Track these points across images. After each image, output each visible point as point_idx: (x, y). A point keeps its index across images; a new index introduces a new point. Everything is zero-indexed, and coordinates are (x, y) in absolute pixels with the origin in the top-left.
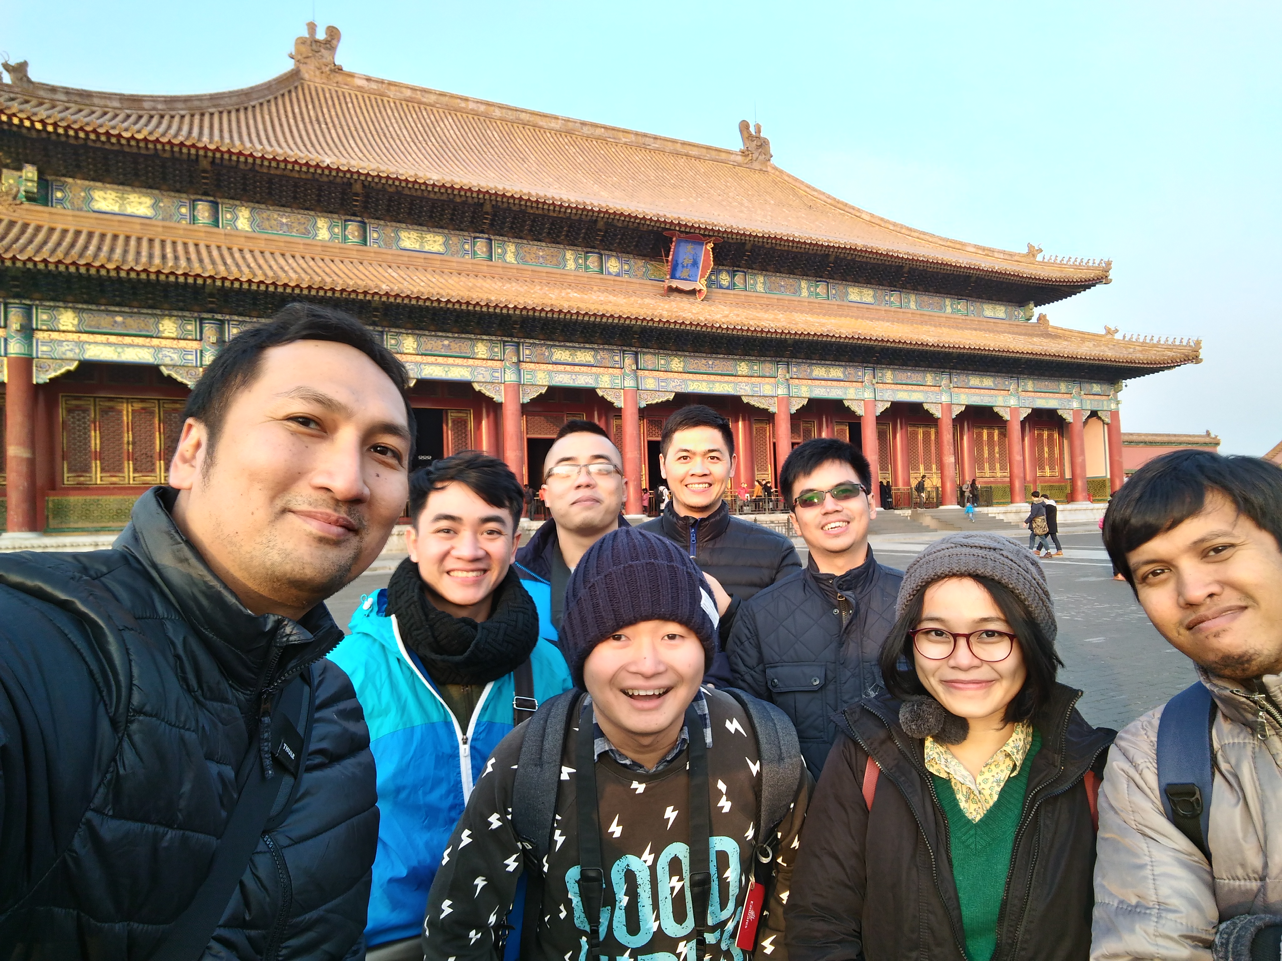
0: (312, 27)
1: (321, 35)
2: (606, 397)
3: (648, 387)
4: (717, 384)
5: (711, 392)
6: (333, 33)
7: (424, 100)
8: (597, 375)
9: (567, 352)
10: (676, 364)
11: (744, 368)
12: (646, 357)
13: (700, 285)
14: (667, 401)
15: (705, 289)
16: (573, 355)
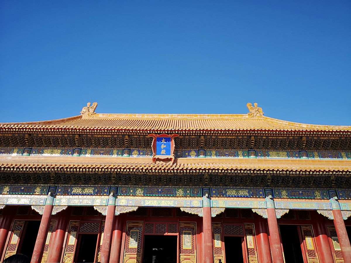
2: (98, 210)
3: (121, 204)
4: (163, 201)
5: (159, 206)
8: (94, 199)
9: (80, 189)
10: (139, 191)
11: (180, 192)
12: (123, 189)
13: (172, 156)
14: (134, 211)
15: (173, 158)
16: (83, 189)
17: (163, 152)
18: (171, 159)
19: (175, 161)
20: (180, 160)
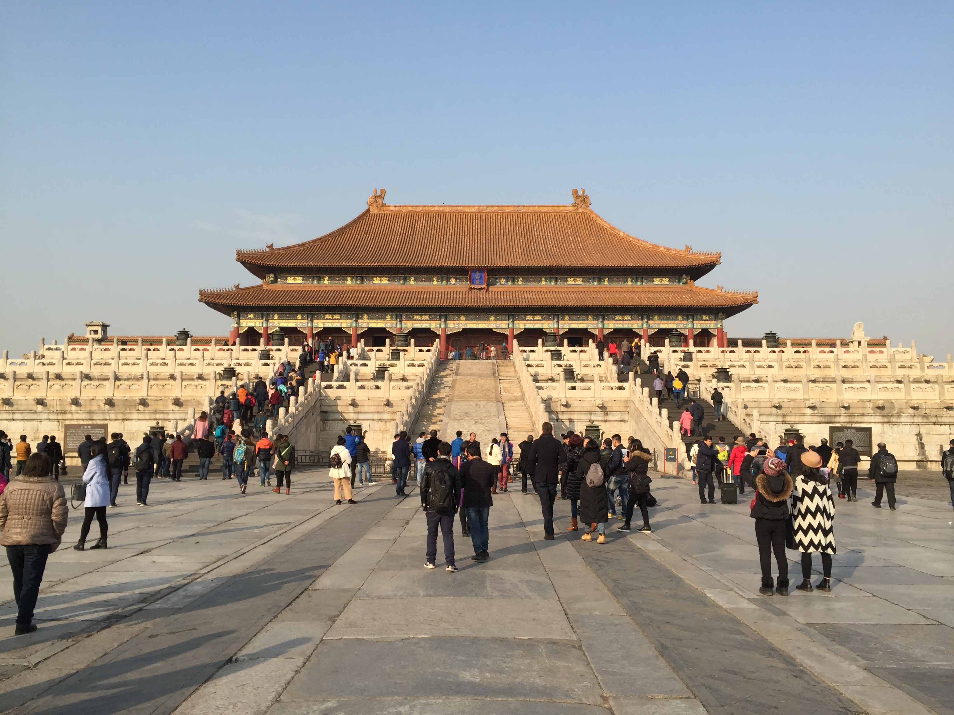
0: (376, 191)
1: (378, 193)
2: (434, 330)
3: (450, 327)
4: (480, 324)
5: (477, 327)
6: (383, 192)
7: (417, 210)
8: (430, 324)
9: (419, 316)
10: (462, 318)
11: (492, 318)
12: (450, 316)
13: (484, 286)
14: (459, 331)
15: (486, 287)
16: (421, 317)
17: (477, 282)
18: (484, 288)
19: (487, 290)
20: (491, 288)
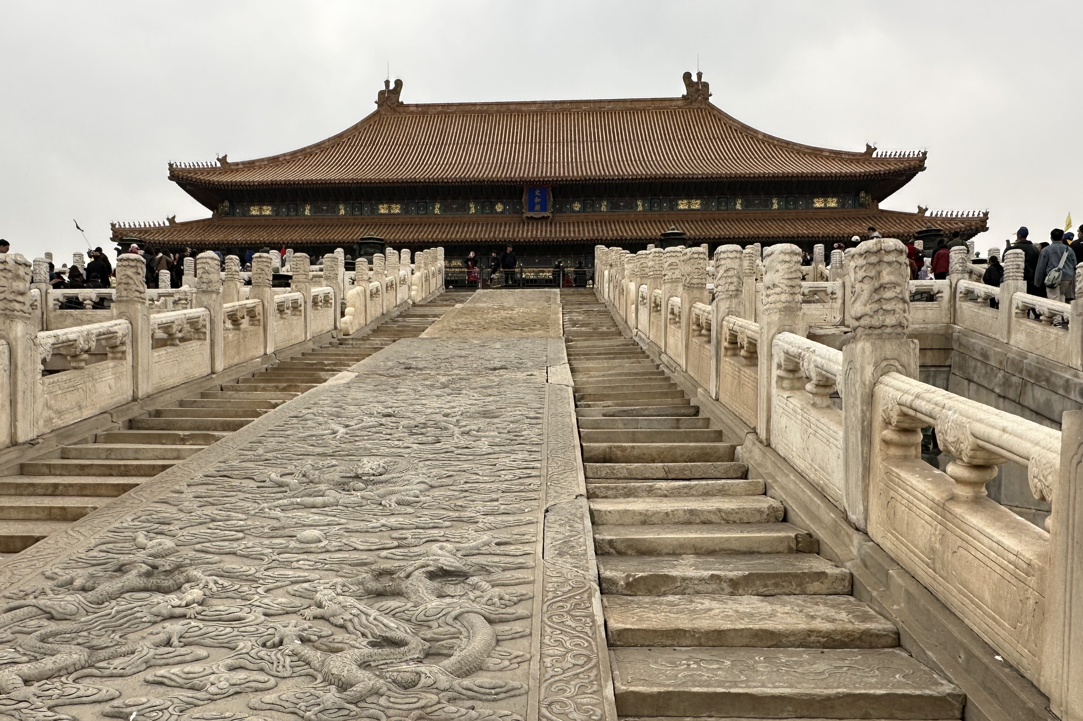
0: (387, 83)
4: (542, 273)
5: (537, 278)
6: (399, 83)
13: (548, 214)
15: (550, 215)
17: (538, 207)
18: (548, 217)
20: (559, 217)
